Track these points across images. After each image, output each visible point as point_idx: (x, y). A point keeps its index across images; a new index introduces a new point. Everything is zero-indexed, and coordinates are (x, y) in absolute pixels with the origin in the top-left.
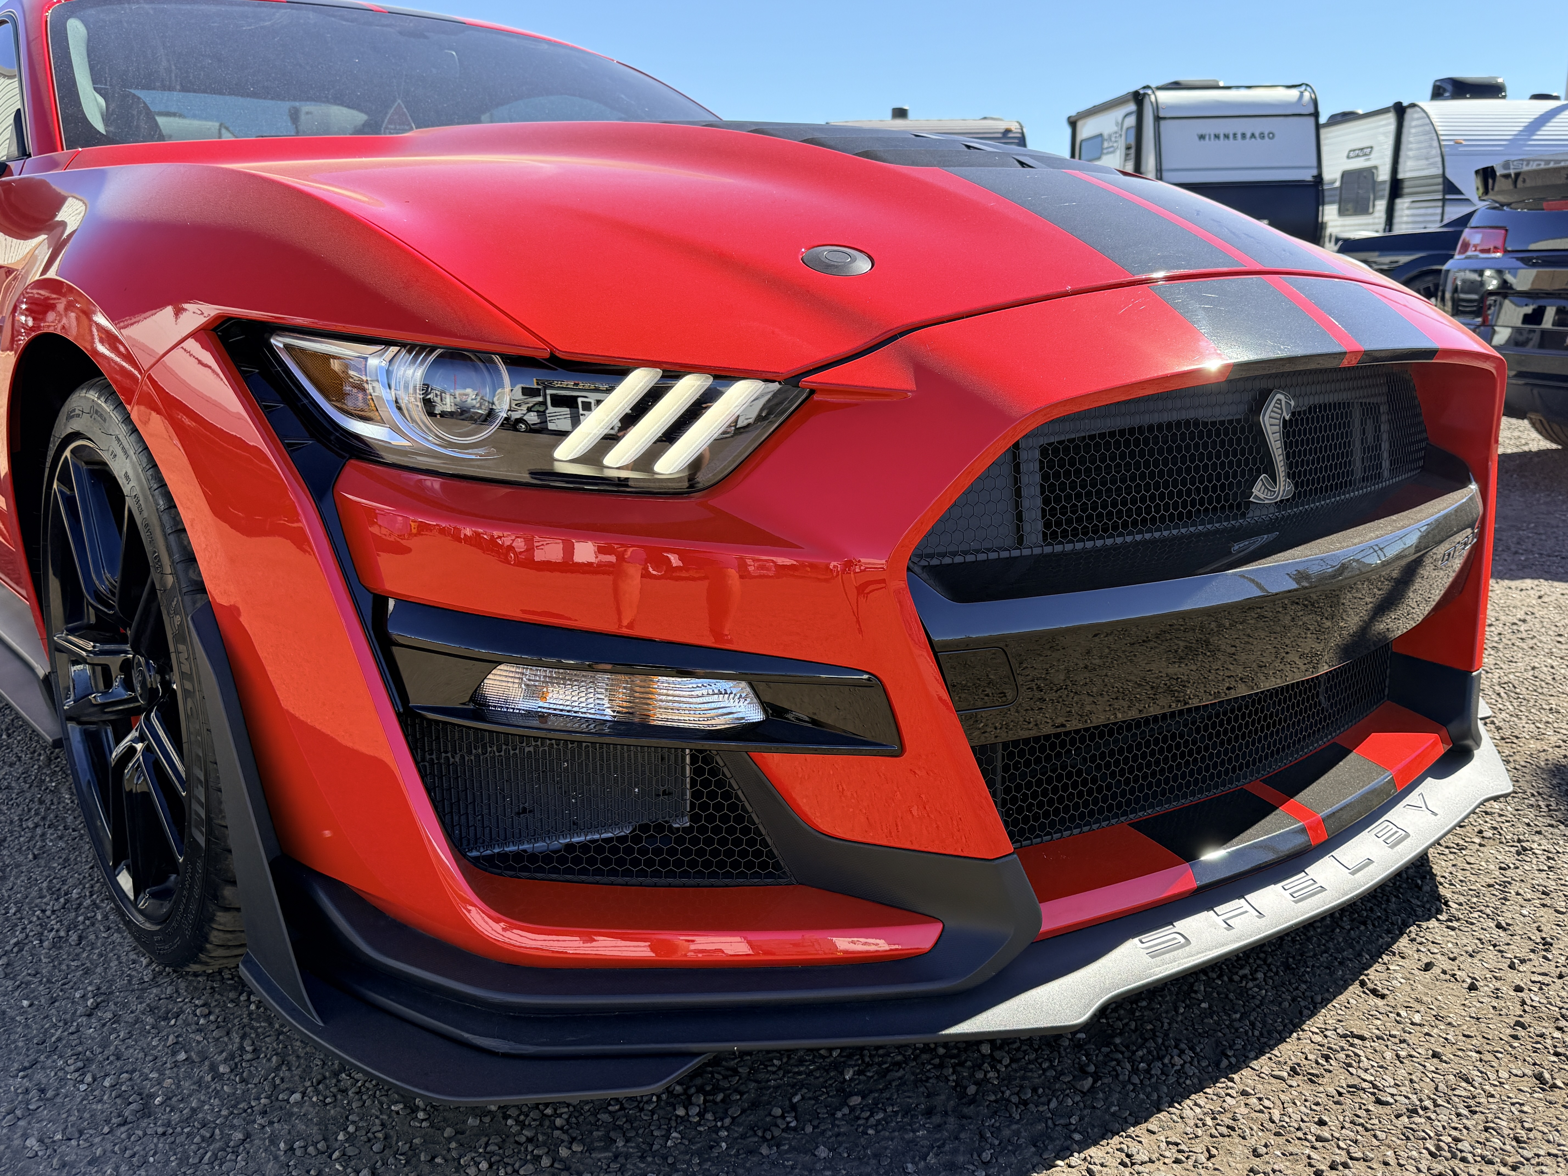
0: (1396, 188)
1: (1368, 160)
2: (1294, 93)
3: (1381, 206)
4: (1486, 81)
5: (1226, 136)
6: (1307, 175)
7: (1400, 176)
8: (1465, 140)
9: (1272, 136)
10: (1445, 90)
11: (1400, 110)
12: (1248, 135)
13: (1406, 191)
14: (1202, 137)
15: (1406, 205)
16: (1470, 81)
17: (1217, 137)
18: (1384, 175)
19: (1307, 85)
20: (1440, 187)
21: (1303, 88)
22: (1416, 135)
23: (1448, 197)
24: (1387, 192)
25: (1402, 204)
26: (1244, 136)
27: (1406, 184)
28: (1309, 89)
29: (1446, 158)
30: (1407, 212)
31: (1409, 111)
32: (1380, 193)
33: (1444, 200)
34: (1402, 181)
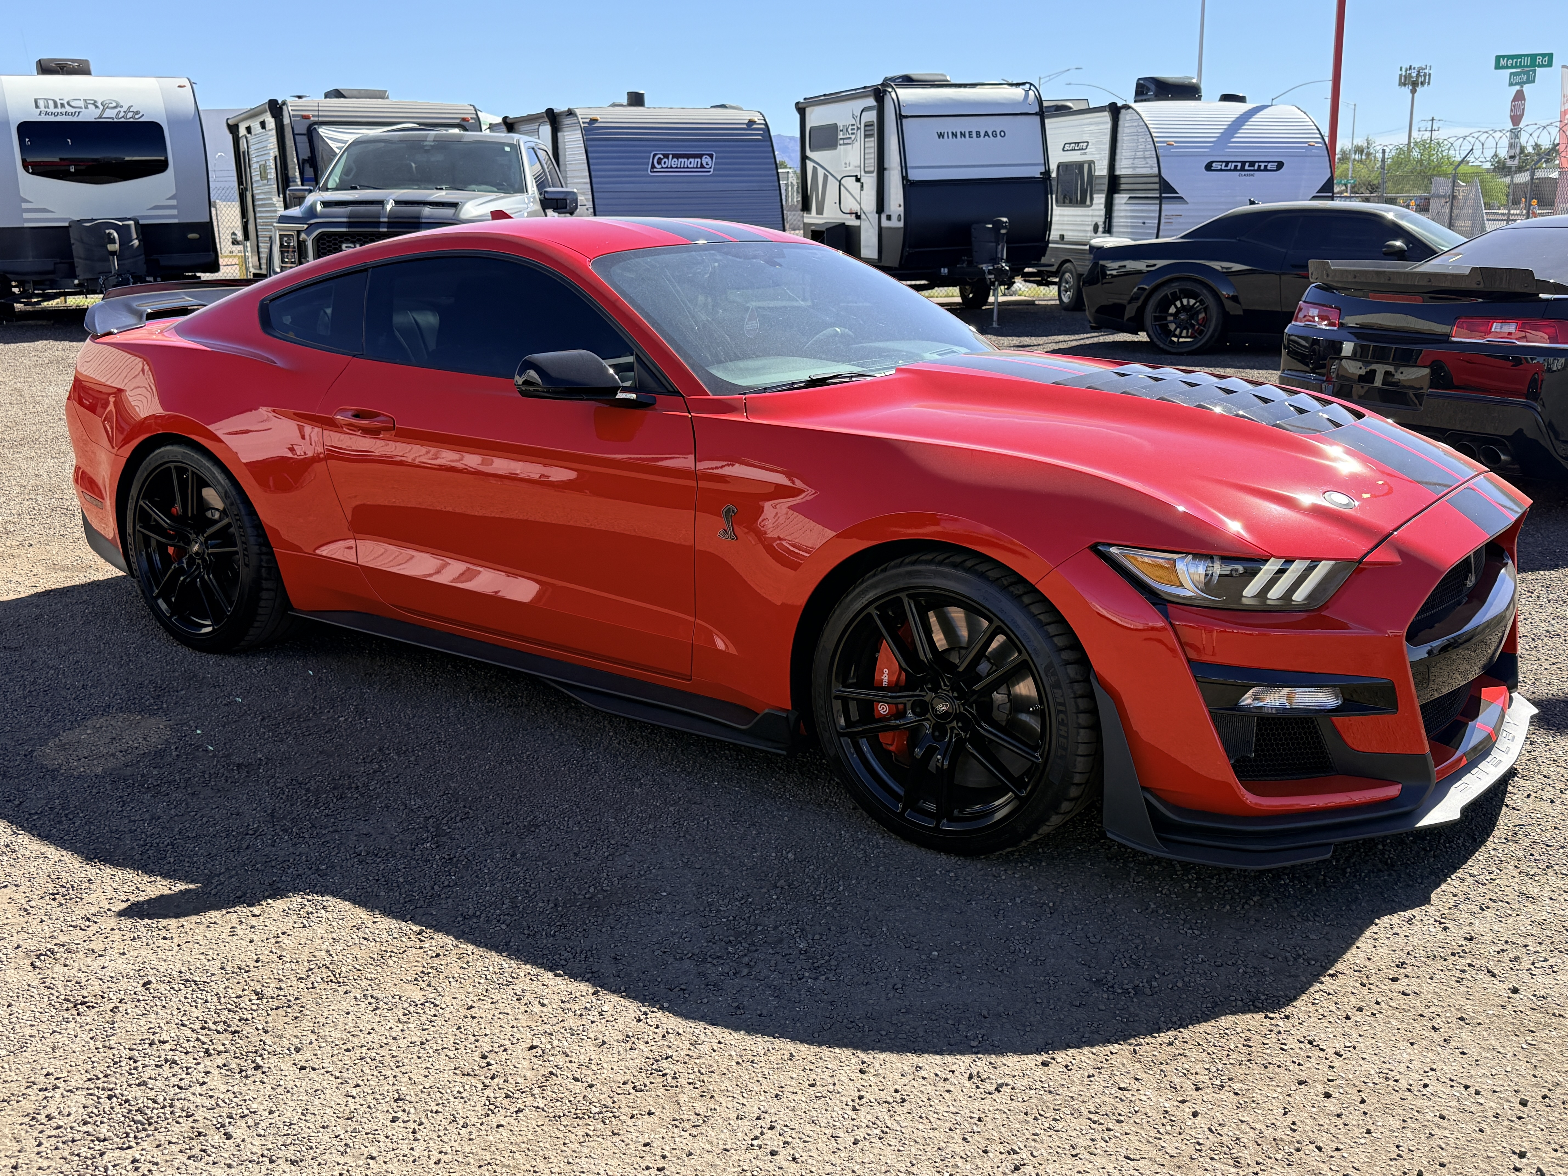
0: (1114, 184)
1: (1085, 154)
2: (1019, 92)
3: (1100, 200)
4: (1181, 81)
5: (963, 135)
6: (1036, 172)
7: (1118, 173)
8: (1176, 142)
9: (1003, 134)
10: (1148, 90)
11: (1115, 110)
12: (982, 134)
13: (1123, 187)
14: (941, 135)
15: (1124, 201)
16: (1171, 81)
17: (954, 135)
18: (1101, 170)
19: (1031, 84)
20: (1157, 186)
21: (1028, 86)
22: (1130, 134)
23: (1164, 195)
24: (1105, 187)
25: (1120, 199)
26: (978, 134)
27: (1123, 180)
28: (1032, 88)
29: (1161, 159)
30: (1124, 207)
31: (1123, 111)
32: (1097, 187)
33: (1160, 199)
34: (1119, 177)
